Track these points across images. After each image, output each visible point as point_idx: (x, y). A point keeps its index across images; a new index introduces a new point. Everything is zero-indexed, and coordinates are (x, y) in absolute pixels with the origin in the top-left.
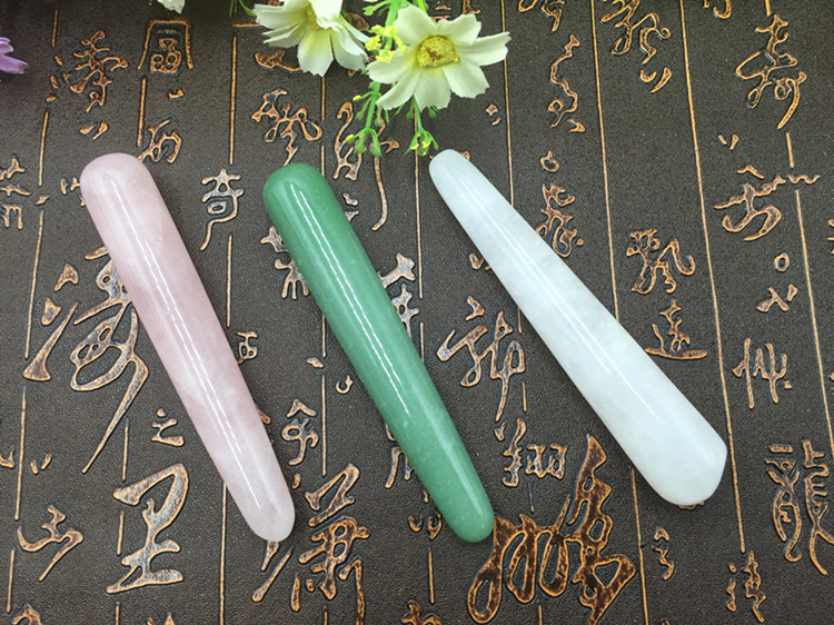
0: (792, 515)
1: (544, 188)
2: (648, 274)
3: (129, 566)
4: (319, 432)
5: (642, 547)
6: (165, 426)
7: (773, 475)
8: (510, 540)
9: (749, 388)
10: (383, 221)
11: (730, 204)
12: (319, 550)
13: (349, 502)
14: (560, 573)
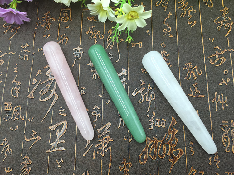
0: (227, 140)
1: (161, 52)
2: (189, 75)
3: (52, 146)
4: (101, 114)
5: (186, 146)
6: (62, 111)
7: (222, 129)
8: (150, 143)
9: (216, 105)
10: (119, 60)
11: (212, 56)
12: (100, 144)
13: (108, 132)
14: (163, 152)
